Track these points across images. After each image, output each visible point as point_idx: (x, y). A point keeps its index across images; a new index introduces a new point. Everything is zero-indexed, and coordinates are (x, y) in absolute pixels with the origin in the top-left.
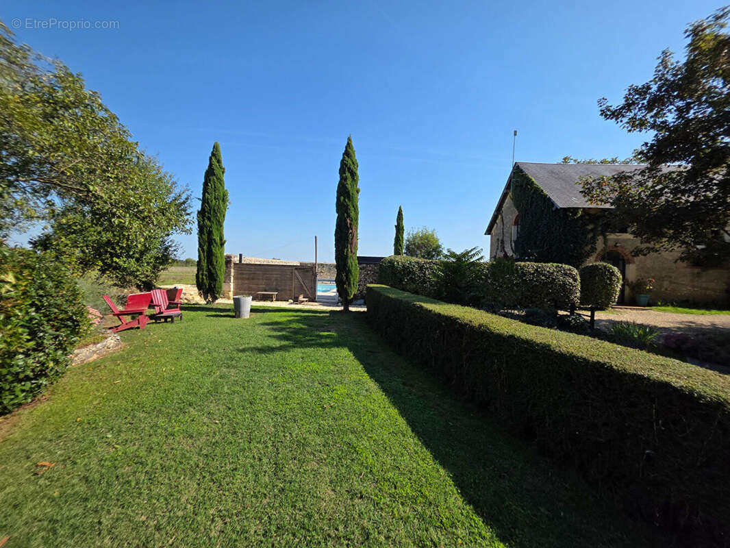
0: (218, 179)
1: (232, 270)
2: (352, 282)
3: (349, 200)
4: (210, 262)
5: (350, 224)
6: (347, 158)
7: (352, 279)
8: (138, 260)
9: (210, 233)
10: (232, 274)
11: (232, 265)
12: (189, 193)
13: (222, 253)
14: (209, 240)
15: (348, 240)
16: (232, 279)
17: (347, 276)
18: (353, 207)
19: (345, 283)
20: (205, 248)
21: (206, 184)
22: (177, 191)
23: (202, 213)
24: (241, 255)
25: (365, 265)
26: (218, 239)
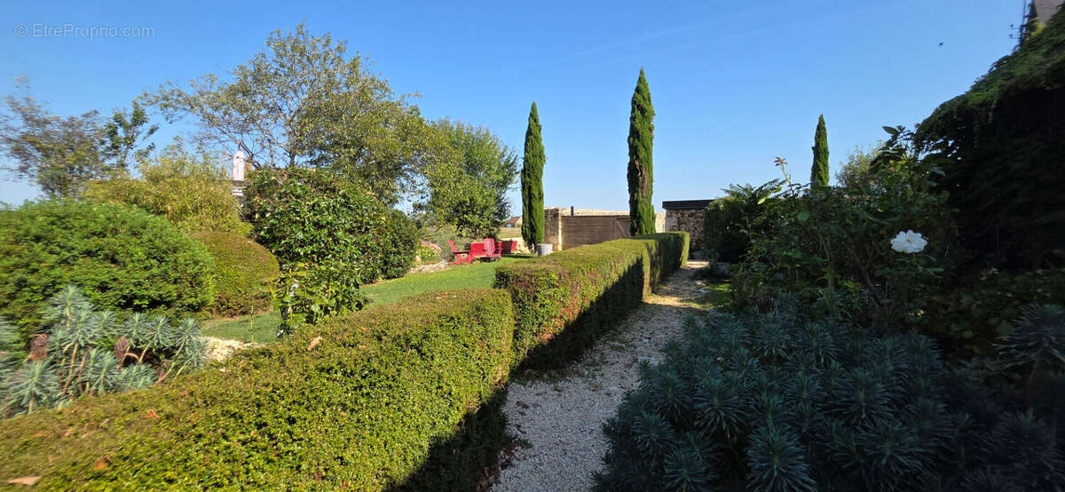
0: (535, 137)
1: (560, 223)
2: (644, 229)
3: (639, 141)
4: (531, 216)
5: (640, 166)
6: (637, 95)
7: (644, 226)
8: (480, 216)
9: (530, 188)
10: (560, 227)
11: (560, 218)
12: (516, 153)
13: (541, 207)
14: (531, 196)
15: (638, 184)
16: (560, 232)
17: (638, 222)
18: (644, 147)
19: (636, 230)
20: (527, 202)
21: (526, 144)
22: (508, 153)
23: (524, 171)
24: (572, 208)
25: (693, 211)
26: (536, 193)
